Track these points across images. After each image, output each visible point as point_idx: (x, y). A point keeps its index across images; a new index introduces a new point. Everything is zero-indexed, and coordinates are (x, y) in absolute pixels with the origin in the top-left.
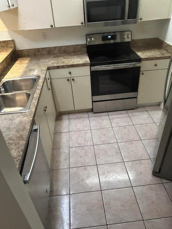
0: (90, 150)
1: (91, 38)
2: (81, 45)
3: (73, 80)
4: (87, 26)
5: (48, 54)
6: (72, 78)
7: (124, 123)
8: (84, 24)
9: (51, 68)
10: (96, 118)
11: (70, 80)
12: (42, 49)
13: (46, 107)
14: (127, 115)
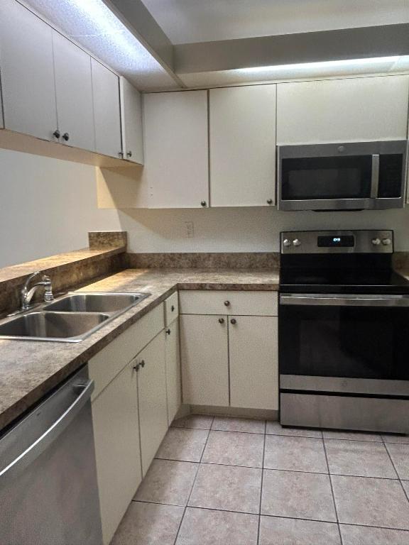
0: (246, 526)
1: (291, 240)
2: (268, 254)
3: (234, 322)
4: (281, 208)
5: (191, 267)
6: (230, 318)
7: (367, 469)
8: (274, 205)
9: (185, 287)
10: (284, 441)
11: (226, 322)
12: (180, 254)
13: (143, 362)
14: (382, 449)
